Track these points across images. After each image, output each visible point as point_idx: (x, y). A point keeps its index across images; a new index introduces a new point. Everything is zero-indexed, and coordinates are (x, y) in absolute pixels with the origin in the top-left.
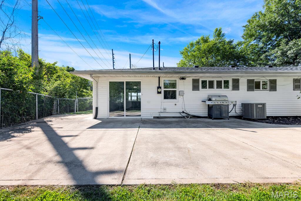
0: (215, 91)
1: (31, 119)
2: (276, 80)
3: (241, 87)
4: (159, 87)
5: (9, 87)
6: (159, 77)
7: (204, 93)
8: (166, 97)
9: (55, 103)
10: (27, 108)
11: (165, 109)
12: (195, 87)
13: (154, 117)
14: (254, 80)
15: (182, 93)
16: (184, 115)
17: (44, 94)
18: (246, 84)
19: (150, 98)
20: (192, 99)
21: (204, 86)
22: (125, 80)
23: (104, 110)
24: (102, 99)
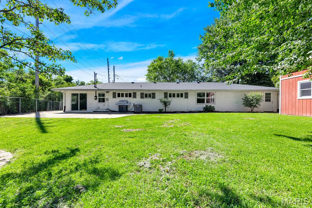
0: (124, 98)
1: (34, 112)
2: (155, 93)
3: (137, 96)
4: (96, 96)
5: (23, 97)
6: (96, 92)
7: (118, 99)
8: (99, 101)
9: (48, 104)
10: (31, 106)
11: (99, 107)
12: (114, 97)
13: (93, 111)
14: (144, 93)
15: (108, 100)
16: (107, 110)
17: (41, 99)
18: (140, 95)
19: (91, 102)
20: (112, 102)
21: (119, 96)
22: (79, 92)
23: (69, 108)
24: (67, 102)
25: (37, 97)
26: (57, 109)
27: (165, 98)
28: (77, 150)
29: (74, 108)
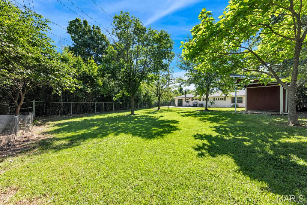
0: (196, 101)
2: (209, 98)
4: (186, 100)
5: (165, 101)
7: (194, 101)
8: (187, 102)
11: (186, 105)
12: (192, 100)
15: (190, 101)
16: (189, 106)
17: (169, 101)
18: (202, 99)
19: (184, 102)
20: (191, 102)
21: (194, 100)
22: (180, 99)
23: (177, 105)
24: (176, 103)
25: (168, 101)
26: (174, 105)
27: (214, 100)
28: (178, 122)
29: (179, 105)
